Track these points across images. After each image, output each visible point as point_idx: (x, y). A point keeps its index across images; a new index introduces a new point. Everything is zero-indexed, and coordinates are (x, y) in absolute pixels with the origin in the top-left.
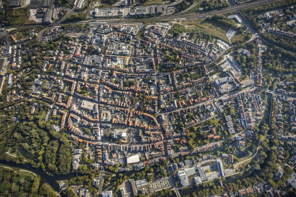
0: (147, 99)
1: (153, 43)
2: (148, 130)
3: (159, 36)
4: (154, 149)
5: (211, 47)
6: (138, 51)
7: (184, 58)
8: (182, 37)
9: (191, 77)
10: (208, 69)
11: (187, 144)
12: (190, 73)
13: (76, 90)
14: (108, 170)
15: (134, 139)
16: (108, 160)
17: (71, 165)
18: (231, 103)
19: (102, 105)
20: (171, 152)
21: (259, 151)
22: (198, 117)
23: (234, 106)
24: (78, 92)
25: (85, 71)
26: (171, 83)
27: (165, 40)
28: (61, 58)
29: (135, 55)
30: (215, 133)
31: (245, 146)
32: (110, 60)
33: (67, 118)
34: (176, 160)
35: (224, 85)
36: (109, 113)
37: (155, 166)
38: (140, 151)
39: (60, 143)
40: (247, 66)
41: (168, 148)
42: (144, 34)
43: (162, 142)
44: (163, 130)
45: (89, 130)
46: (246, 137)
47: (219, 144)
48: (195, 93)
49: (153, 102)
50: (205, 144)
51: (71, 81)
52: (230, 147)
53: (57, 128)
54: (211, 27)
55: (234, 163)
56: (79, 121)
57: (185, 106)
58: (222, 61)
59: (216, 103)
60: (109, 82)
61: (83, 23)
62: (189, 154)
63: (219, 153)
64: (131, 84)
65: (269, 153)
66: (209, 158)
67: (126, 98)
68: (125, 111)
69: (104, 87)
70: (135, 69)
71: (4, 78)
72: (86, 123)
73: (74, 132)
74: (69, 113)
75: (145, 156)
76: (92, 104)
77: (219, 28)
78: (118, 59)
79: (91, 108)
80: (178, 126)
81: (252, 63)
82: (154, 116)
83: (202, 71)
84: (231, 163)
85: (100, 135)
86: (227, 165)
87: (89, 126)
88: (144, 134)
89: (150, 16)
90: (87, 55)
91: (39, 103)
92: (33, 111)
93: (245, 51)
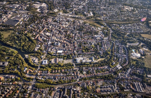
3: (80, 23)
9: (87, 34)
14: (49, 54)
15: (62, 47)
28: (44, 21)
30: (93, 49)
33: (39, 36)
35: (98, 37)
36: (55, 37)
38: (63, 50)
40: (106, 34)
41: (74, 50)
42: (75, 21)
44: (74, 45)
48: (88, 38)
50: (88, 52)
52: (97, 54)
53: (33, 38)
54: (97, 24)
55: (98, 59)
56: (42, 38)
58: (99, 32)
61: (55, 15)
66: (89, 56)
71: (19, 22)
73: (40, 40)
75: (65, 52)
76: (50, 34)
78: (64, 25)
80: (80, 45)
83: (91, 33)
86: (95, 59)
89: (78, 18)
90: (53, 22)
91: (29, 30)
92: (26, 32)
93: (106, 31)
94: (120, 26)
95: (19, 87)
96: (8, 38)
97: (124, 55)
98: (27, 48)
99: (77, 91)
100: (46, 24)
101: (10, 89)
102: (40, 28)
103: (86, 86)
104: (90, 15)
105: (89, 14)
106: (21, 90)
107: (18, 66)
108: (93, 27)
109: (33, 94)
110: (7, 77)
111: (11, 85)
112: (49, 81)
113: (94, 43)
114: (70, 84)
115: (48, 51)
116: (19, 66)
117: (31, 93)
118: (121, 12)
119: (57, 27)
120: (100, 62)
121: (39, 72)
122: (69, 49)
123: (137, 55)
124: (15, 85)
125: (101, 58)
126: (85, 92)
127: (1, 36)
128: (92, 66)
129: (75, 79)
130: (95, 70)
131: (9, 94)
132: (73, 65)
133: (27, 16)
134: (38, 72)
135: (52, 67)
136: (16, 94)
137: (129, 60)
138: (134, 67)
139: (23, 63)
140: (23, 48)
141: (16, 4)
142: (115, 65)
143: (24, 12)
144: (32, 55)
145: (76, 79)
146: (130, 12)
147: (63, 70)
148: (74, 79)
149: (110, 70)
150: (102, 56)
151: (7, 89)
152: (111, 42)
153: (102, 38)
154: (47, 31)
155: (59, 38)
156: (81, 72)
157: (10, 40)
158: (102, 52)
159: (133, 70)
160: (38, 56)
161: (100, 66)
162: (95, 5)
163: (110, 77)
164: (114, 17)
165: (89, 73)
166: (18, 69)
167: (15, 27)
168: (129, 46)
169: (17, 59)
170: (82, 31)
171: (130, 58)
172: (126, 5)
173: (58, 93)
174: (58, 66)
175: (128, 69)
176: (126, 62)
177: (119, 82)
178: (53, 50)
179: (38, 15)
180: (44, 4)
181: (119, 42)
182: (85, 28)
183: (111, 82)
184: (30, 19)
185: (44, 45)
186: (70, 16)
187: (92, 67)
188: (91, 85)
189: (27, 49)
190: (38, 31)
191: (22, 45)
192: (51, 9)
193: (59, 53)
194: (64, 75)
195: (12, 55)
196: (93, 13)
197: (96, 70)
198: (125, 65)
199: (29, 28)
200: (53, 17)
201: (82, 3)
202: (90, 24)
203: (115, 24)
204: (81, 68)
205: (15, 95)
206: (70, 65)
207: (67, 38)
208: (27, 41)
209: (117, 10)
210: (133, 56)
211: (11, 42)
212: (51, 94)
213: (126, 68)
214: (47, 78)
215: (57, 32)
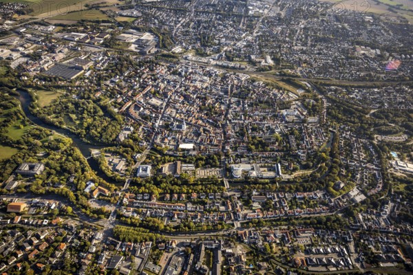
4: (211, 144)
11: (247, 147)
13: (149, 91)
15: (193, 134)
30: (277, 144)
31: (306, 161)
32: (190, 82)
35: (291, 116)
41: (226, 145)
42: (226, 75)
44: (225, 133)
48: (262, 117)
50: (265, 151)
52: (291, 158)
53: (116, 110)
54: (285, 84)
55: (293, 171)
56: (140, 111)
61: (175, 60)
66: (267, 162)
69: (177, 95)
71: (83, 71)
73: (133, 117)
76: (160, 102)
77: (291, 86)
78: (197, 82)
80: (241, 133)
84: (290, 170)
86: (286, 172)
89: (233, 68)
90: (170, 74)
91: (107, 91)
92: (98, 95)
93: (312, 101)
94: (348, 91)
95: (68, 234)
96: (51, 106)
97: (368, 165)
98: (99, 133)
99: (236, 256)
100: (151, 78)
101: (42, 237)
102: (135, 87)
103: (261, 243)
104: (266, 62)
105: (264, 61)
106: (72, 242)
107: (69, 177)
108: (275, 91)
109: (106, 255)
110: (38, 203)
111: (45, 226)
112: (154, 222)
113: (279, 130)
114: (215, 234)
115: (153, 143)
116: (72, 176)
117: (99, 253)
118: (347, 58)
119: (181, 87)
120: (301, 180)
121: (128, 195)
122: (211, 141)
123: (405, 165)
124: (57, 226)
125: (301, 169)
126: (261, 261)
127: (34, 101)
128: (276, 187)
129: (228, 222)
130: (286, 199)
131: (36, 250)
132: (222, 183)
133: (102, 59)
134: (125, 195)
135: (163, 185)
136: (57, 252)
137: (383, 179)
138: (403, 197)
139: (83, 171)
140: (88, 133)
141: (77, 32)
142: (344, 190)
143: (96, 50)
144: (109, 152)
145: (232, 221)
146: (373, 59)
147: (195, 195)
148: (225, 222)
149: (331, 202)
150: (305, 163)
151: (32, 236)
152: (327, 129)
153: (302, 117)
154: (154, 94)
155: (185, 112)
156: (247, 204)
157: (55, 113)
158: (304, 153)
159: (399, 207)
160: (127, 154)
161: (302, 188)
162: (279, 41)
163: (334, 221)
164: (332, 70)
165: (270, 207)
166: (70, 185)
167: (71, 82)
168: (379, 141)
169: (70, 158)
170: (245, 98)
171: (386, 173)
172: (359, 43)
173: (180, 259)
174: (179, 182)
175: (384, 203)
176: (376, 185)
177: (360, 238)
178: (166, 141)
179: (132, 58)
180: (147, 34)
181: (351, 131)
182: (254, 92)
183: (338, 238)
184: (111, 67)
185: (143, 129)
186: (213, 62)
187: (277, 191)
188: (278, 241)
189: (99, 135)
190: (130, 94)
191: (85, 125)
192: (164, 46)
193: (183, 150)
194: (196, 208)
195: (57, 149)
196: (272, 59)
197: (291, 201)
198: (373, 192)
199: (108, 86)
200: (168, 65)
201: (244, 35)
202: (267, 84)
203: (333, 85)
204: (246, 194)
205: (53, 256)
206: (213, 183)
207: (207, 114)
208: (100, 117)
209: (336, 54)
210: (394, 168)
211: (57, 117)
212: (158, 259)
213: (380, 201)
214: (148, 212)
215: (180, 97)
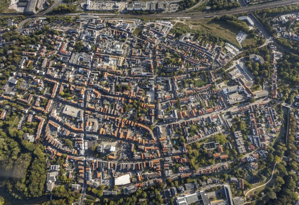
0: (143, 108)
1: (152, 43)
2: (141, 144)
3: (160, 35)
4: (148, 168)
5: (218, 50)
6: (134, 51)
7: (187, 61)
8: (186, 38)
9: (194, 84)
10: (215, 76)
11: (188, 164)
12: (193, 80)
13: (58, 92)
14: (90, 193)
15: (125, 155)
16: (91, 181)
17: (45, 186)
18: (242, 117)
19: (89, 112)
20: (169, 173)
21: (275, 176)
22: (202, 132)
23: (245, 121)
24: (60, 95)
25: (70, 71)
26: (171, 90)
27: (166, 41)
28: (43, 54)
29: (130, 56)
30: (222, 152)
31: (258, 169)
32: (101, 59)
33: (45, 126)
34: (174, 183)
35: (233, 95)
36: (96, 121)
37: (149, 190)
38: (131, 170)
39: (34, 156)
40: (259, 75)
41: (165, 168)
42: (142, 32)
43: (158, 160)
44: (161, 147)
45: (71, 142)
46: (259, 158)
47: (226, 164)
48: (198, 103)
49: (150, 112)
50: (210, 164)
51: (53, 81)
52: (240, 169)
53: (31, 138)
54: (219, 29)
55: (244, 190)
56: (58, 131)
57: (187, 118)
58: (231, 67)
59: (223, 116)
60: (98, 85)
61: (72, 16)
62: (190, 176)
63: (227, 176)
64: (124, 88)
65: (286, 178)
66: (214, 182)
67: (118, 105)
68: (116, 120)
69: (92, 91)
70: (130, 72)
72: (68, 133)
73: (52, 143)
74: (47, 120)
75: (137, 177)
76: (76, 110)
77: (228, 30)
78: (110, 59)
79: (75, 115)
80: (178, 140)
81: (266, 71)
82: (150, 127)
83: (208, 78)
84: (241, 189)
85: (83, 148)
86: (236, 192)
87: (70, 137)
88: (137, 149)
89: (150, 12)
90: (74, 51)
92: (3, 115)
93: (258, 57)
100: (54, 65)
150: (256, 173)
152: (279, 106)
170: (174, 75)
178: (99, 174)
179: (19, 27)
193: (120, 187)
200: (67, 29)
215: (96, 95)
